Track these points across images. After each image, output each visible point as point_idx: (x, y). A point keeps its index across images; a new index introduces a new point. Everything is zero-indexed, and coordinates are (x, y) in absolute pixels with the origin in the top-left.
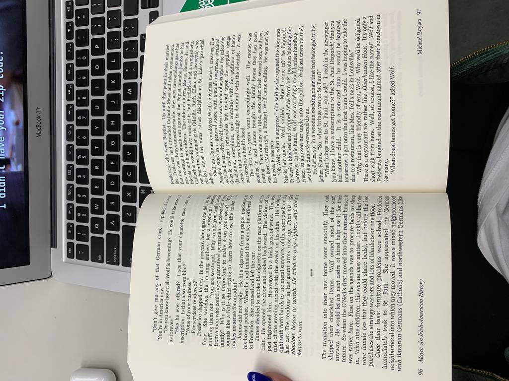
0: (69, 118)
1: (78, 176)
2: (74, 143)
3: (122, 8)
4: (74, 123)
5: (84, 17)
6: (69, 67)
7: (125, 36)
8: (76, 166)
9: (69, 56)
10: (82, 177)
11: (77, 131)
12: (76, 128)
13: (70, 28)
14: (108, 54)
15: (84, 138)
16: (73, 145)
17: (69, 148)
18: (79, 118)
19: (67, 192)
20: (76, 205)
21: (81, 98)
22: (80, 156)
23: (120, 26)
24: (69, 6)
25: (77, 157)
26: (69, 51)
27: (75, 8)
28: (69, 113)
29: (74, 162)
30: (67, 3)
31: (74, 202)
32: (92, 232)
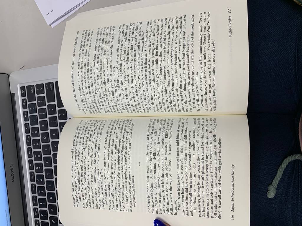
0: (31, 168)
1: (40, 204)
2: (35, 183)
3: (56, 103)
4: (34, 171)
5: (34, 108)
6: (28, 138)
7: (60, 119)
8: (38, 197)
9: (27, 131)
10: (42, 203)
11: (37, 175)
12: (36, 174)
13: (26, 115)
14: (51, 130)
15: (41, 180)
16: (35, 184)
17: (33, 186)
18: (37, 168)
19: (34, 213)
20: (40, 221)
21: (37, 156)
22: (40, 191)
23: (56, 114)
24: (24, 102)
25: (38, 192)
26: (27, 128)
27: (28, 103)
28: (31, 165)
29: (37, 195)
30: (23, 100)
31: (39, 219)
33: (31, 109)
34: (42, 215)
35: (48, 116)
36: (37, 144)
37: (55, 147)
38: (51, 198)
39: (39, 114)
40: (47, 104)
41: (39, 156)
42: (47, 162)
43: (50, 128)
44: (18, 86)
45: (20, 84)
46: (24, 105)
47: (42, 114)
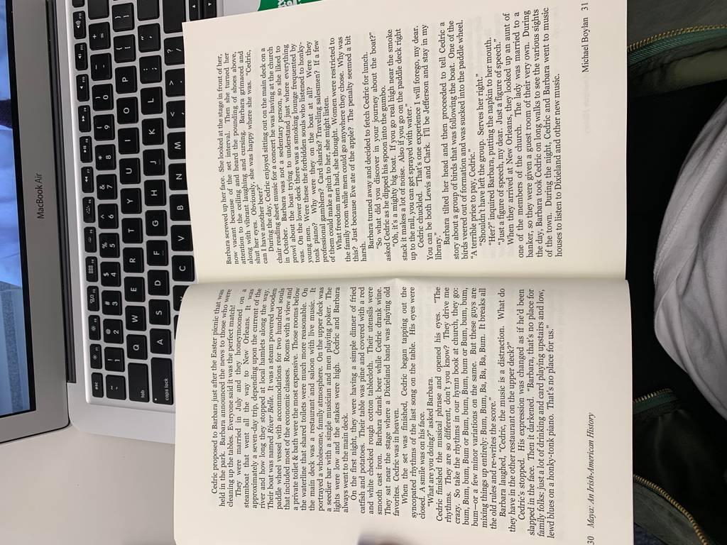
0: (86, 187)
2: (96, 224)
3: (160, 21)
4: (94, 194)
5: (102, 36)
6: (82, 112)
7: (167, 63)
8: (101, 260)
9: (82, 95)
10: (110, 275)
11: (100, 206)
12: (98, 202)
13: (81, 52)
14: (143, 91)
15: (111, 217)
16: (94, 229)
17: (89, 233)
18: (102, 187)
19: (89, 298)
20: (103, 317)
21: (104, 158)
22: (106, 243)
23: (159, 49)
24: (80, 20)
25: (101, 246)
26: (82, 87)
27: (89, 22)
28: (87, 181)
29: (97, 254)
30: (76, 16)
31: (100, 313)
32: (129, 357)
33: (95, 37)
34: (107, 303)
35: (139, 55)
36: (107, 127)
37: (152, 133)
38: (132, 261)
39: (115, 49)
40: (138, 23)
41: (108, 157)
42: (129, 171)
43: (141, 86)
46: (78, 27)
47: (123, 49)
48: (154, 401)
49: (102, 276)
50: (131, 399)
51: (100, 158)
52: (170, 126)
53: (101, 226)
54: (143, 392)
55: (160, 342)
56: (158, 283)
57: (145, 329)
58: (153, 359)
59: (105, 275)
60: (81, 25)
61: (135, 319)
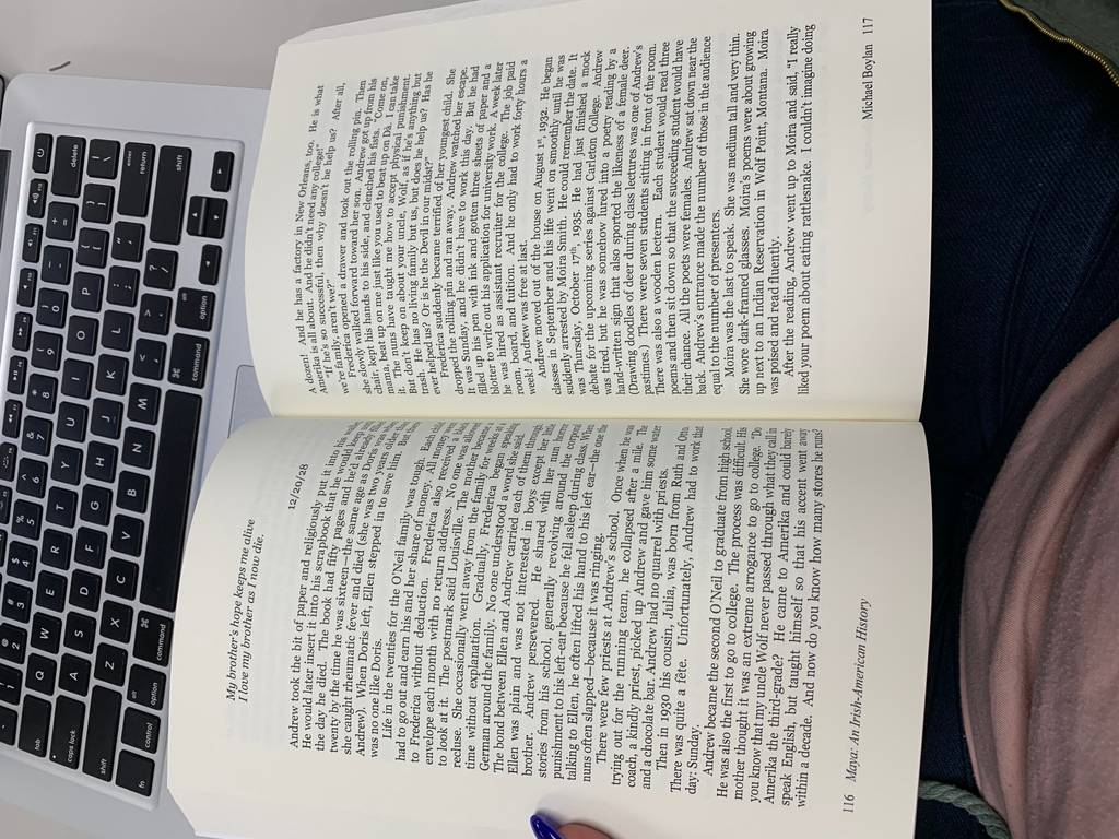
0: (9, 429)
2: (13, 485)
3: (147, 221)
4: (18, 442)
5: (65, 222)
6: (21, 321)
7: (147, 284)
8: (11, 538)
9: (24, 298)
10: (21, 562)
11: (24, 460)
12: (22, 454)
13: (33, 237)
14: (108, 313)
15: (36, 480)
16: (10, 490)
18: (30, 435)
21: (39, 393)
22: (23, 517)
23: (139, 260)
24: (38, 192)
25: (15, 519)
27: (51, 198)
28: (11, 420)
30: (34, 184)
32: (27, 686)
33: (55, 221)
34: (10, 602)
35: (112, 262)
36: (50, 352)
37: (110, 376)
38: (55, 550)
39: (79, 246)
40: (117, 217)
41: (46, 395)
42: (71, 423)
43: (106, 306)
44: (30, 127)
45: (36, 123)
46: (35, 202)
47: (91, 248)
48: (52, 759)
49: (10, 561)
50: (20, 747)
51: (35, 393)
52: (136, 373)
53: (19, 490)
54: (38, 742)
55: (74, 675)
56: (84, 591)
57: (57, 653)
58: (61, 699)
59: (14, 561)
60: (39, 200)
61: (45, 634)
